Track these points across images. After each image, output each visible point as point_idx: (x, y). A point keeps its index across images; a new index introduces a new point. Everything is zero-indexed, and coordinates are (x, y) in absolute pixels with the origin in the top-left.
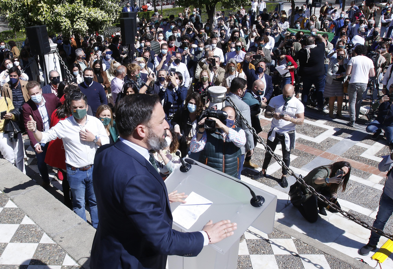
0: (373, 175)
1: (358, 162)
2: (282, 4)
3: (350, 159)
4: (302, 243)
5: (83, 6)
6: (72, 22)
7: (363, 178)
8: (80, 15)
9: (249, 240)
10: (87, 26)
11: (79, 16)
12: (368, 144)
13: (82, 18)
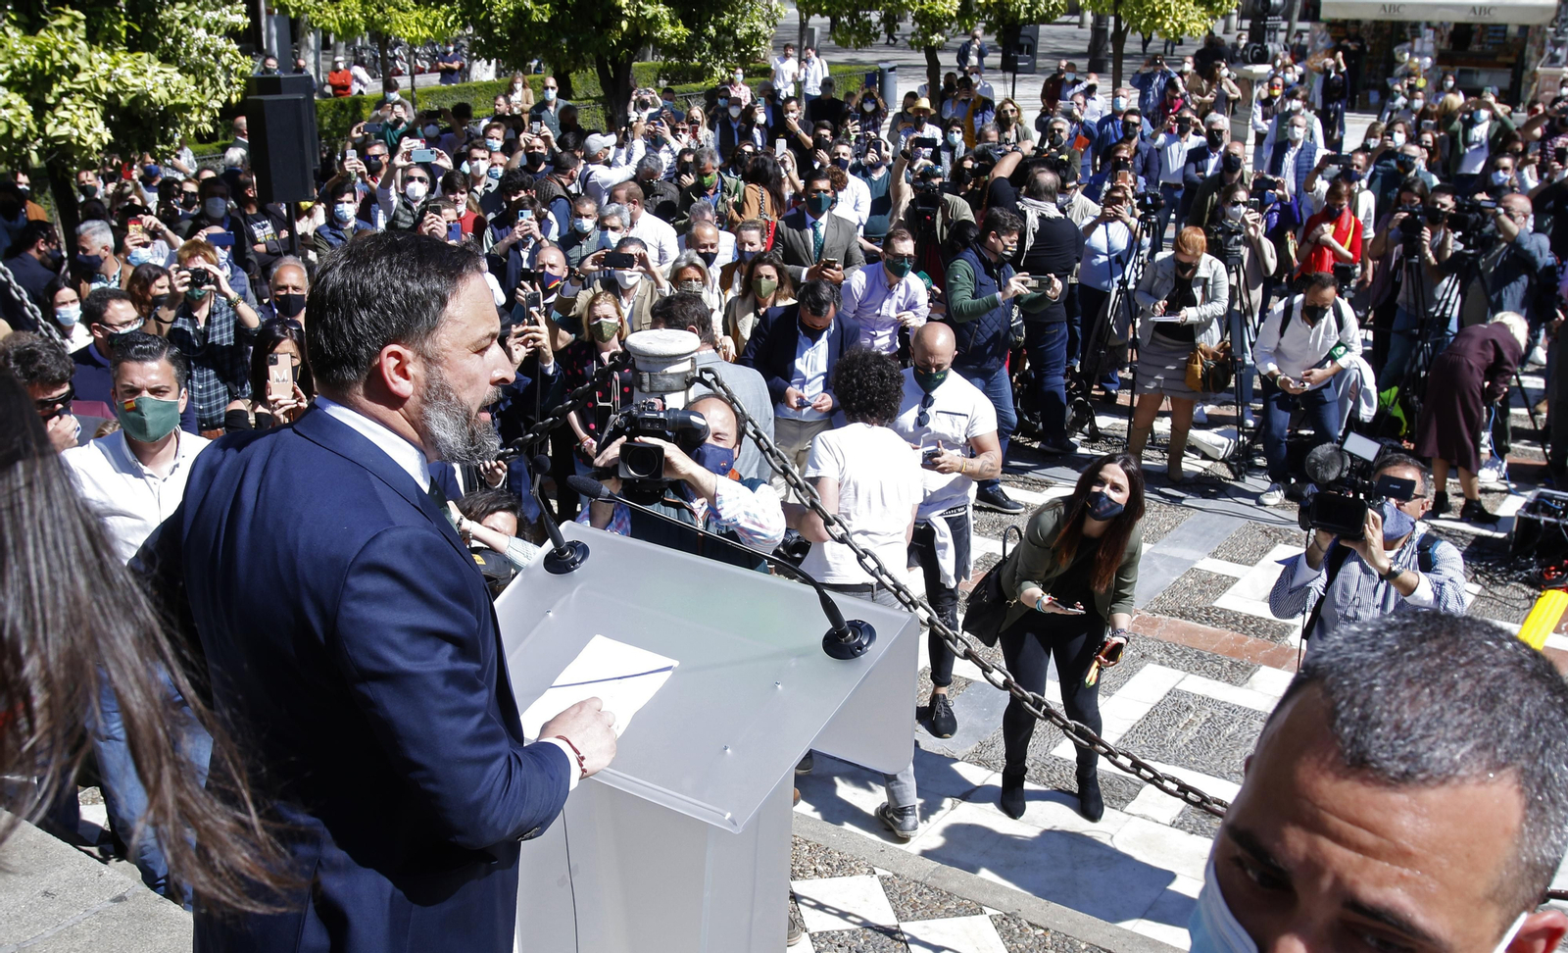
0: (1264, 668)
1: (1208, 627)
2: (892, 69)
3: (1177, 619)
4: (1026, 925)
5: (83, 45)
6: (40, 110)
7: (1229, 681)
8: (71, 80)
9: (821, 934)
10: (106, 125)
11: (67, 84)
12: (1239, 562)
13: (80, 92)
